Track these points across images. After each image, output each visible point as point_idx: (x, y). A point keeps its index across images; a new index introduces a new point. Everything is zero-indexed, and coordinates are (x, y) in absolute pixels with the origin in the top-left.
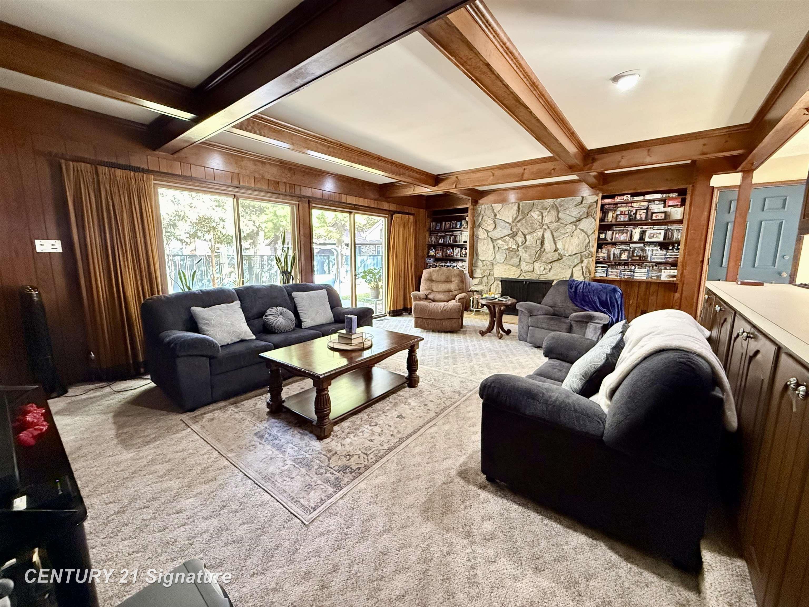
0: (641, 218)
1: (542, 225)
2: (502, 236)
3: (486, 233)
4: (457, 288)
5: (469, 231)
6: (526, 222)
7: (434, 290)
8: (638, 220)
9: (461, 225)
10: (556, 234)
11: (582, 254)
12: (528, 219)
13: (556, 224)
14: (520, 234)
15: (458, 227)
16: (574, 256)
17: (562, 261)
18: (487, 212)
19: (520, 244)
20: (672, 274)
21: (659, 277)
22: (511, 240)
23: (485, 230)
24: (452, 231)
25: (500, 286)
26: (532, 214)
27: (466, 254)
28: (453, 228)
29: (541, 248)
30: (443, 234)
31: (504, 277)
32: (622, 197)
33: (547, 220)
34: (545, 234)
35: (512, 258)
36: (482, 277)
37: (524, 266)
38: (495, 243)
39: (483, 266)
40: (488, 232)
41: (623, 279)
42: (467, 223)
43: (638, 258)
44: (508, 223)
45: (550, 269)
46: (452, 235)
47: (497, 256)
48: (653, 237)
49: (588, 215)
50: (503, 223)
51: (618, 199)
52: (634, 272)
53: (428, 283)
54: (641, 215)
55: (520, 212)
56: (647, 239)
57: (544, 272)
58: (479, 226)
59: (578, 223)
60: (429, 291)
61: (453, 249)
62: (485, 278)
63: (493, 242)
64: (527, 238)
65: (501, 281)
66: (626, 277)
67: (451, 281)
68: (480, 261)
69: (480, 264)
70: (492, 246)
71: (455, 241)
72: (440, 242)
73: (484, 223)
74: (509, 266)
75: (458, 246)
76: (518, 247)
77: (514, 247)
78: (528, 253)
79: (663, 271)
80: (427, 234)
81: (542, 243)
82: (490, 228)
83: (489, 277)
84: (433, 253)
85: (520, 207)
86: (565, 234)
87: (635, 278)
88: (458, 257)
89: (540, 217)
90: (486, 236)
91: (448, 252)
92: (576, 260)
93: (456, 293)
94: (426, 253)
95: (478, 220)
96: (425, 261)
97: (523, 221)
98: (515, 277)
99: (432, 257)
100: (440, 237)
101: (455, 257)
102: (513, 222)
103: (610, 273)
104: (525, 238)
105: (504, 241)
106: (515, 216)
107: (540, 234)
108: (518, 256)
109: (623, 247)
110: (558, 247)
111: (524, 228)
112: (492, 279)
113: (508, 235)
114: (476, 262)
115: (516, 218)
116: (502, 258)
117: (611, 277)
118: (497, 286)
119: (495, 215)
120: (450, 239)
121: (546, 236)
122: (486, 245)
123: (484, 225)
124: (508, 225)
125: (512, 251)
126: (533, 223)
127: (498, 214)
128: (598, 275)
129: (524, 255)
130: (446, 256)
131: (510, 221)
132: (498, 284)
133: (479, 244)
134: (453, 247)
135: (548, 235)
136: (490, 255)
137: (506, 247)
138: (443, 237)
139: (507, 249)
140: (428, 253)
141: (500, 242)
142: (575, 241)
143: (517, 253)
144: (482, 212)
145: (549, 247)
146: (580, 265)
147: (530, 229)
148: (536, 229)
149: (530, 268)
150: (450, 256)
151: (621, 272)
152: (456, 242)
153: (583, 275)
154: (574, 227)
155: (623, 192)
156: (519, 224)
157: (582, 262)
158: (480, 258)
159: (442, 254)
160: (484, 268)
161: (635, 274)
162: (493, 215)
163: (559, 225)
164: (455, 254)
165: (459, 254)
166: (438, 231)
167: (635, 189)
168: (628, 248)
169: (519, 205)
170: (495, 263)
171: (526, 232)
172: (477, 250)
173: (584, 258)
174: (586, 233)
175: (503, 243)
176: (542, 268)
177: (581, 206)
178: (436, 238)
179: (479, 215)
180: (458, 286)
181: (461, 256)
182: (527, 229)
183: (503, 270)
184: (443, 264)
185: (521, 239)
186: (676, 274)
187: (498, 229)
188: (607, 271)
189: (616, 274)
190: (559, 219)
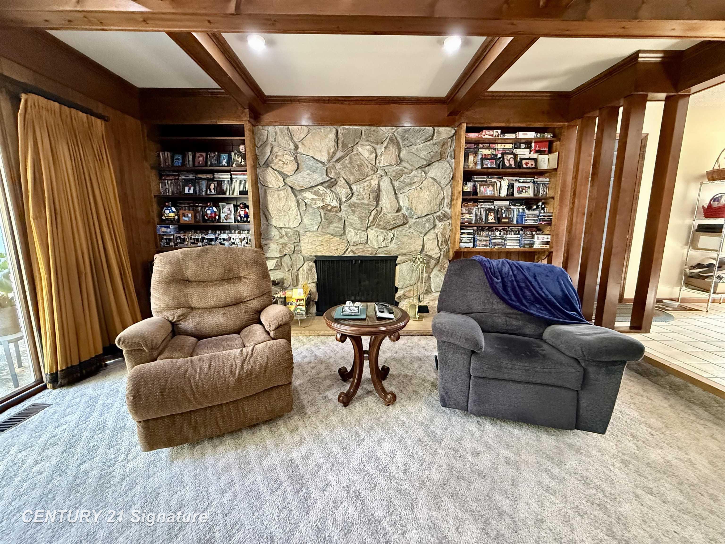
0: (511, 165)
1: (375, 169)
2: (313, 184)
3: (280, 178)
4: (256, 291)
5: (249, 172)
6: (351, 163)
7: (195, 303)
8: (508, 168)
9: (230, 162)
10: (396, 184)
11: (435, 215)
12: (354, 158)
13: (395, 168)
14: (342, 182)
15: (224, 163)
16: (424, 219)
17: (407, 226)
18: (280, 139)
19: (344, 200)
20: (546, 240)
21: (532, 245)
22: (329, 192)
23: (280, 173)
24: (212, 172)
25: (314, 270)
26: (360, 149)
27: (247, 215)
28: (212, 165)
29: (376, 206)
30: (191, 177)
31: (319, 254)
32: (491, 132)
33: (383, 161)
34: (381, 183)
35: (331, 223)
36: (281, 258)
37: (351, 234)
38: (299, 197)
39: (282, 237)
40: (285, 176)
41: (495, 250)
42: (244, 157)
43: (507, 220)
44: (321, 162)
45: (392, 239)
46: (213, 180)
47: (305, 220)
48: (522, 191)
49: (442, 157)
50: (312, 163)
51: (486, 135)
52: (505, 240)
53: (174, 290)
54: (509, 161)
55: (340, 145)
56: (516, 195)
57: (384, 245)
58: (267, 164)
59: (426, 168)
60: (180, 312)
61: (217, 206)
62: (287, 258)
63: (296, 196)
64: (354, 190)
65: (315, 262)
66: (496, 247)
67: (239, 278)
68: (274, 229)
69: (274, 233)
70: (295, 202)
71: (220, 190)
72: (187, 191)
73: (276, 161)
74: (327, 237)
75: (228, 200)
76: (340, 204)
77: (335, 203)
78: (357, 213)
79: (536, 237)
80: (153, 176)
81: (377, 199)
82: (289, 169)
83: (294, 257)
84: (172, 215)
85: (340, 136)
86: (411, 184)
87: (507, 247)
88: (231, 221)
89: (374, 155)
90: (282, 184)
91: (209, 212)
92: (427, 225)
93: (255, 304)
94: (154, 215)
95: (263, 153)
96: (155, 231)
97: (347, 160)
98: (339, 253)
99: (171, 221)
100: (187, 183)
101: (224, 222)
102: (329, 161)
103: (478, 242)
104: (351, 189)
105: (316, 193)
106: (332, 150)
107: (374, 183)
108: (340, 219)
109: (487, 205)
110: (401, 204)
111: (348, 173)
112: (299, 259)
113: (322, 184)
114: (267, 231)
115: (334, 153)
116: (313, 223)
117: (479, 247)
118: (310, 270)
119: (297, 147)
120: (208, 187)
121: (383, 188)
122: (283, 201)
123: (277, 164)
124: (320, 165)
125: (330, 210)
126: (362, 165)
127: (300, 146)
128: (463, 245)
129: (351, 217)
130: (204, 221)
131: (325, 159)
132: (311, 267)
133: (269, 198)
134: (216, 202)
135: (385, 184)
136: (292, 218)
137: (321, 205)
138: (193, 183)
139: (323, 208)
140: (161, 214)
141: (308, 195)
142: (426, 195)
143: (339, 214)
144: (271, 140)
145: (389, 206)
146: (432, 231)
147: (357, 174)
148: (368, 176)
149: (360, 237)
150: (212, 219)
151: (490, 240)
152: (223, 193)
153: (438, 246)
154: (423, 174)
155: (493, 125)
156: (338, 166)
157: (435, 226)
158: (274, 222)
159: (195, 217)
160: (282, 241)
161: (508, 243)
162: (292, 146)
163: (402, 170)
164: (222, 215)
165: (232, 216)
166: (179, 171)
167: (508, 121)
168: (493, 207)
169: (337, 132)
170: (301, 232)
171: (352, 179)
172: (267, 208)
173: (437, 221)
174: (439, 183)
175: (315, 197)
176: (381, 238)
177: (431, 142)
178: (177, 185)
179: (265, 143)
180: (259, 286)
181: (236, 220)
182: (352, 174)
183: (317, 243)
184: (199, 236)
185: (344, 192)
186: (549, 240)
187: (304, 173)
188: (474, 239)
189: (485, 243)
190: (401, 160)
